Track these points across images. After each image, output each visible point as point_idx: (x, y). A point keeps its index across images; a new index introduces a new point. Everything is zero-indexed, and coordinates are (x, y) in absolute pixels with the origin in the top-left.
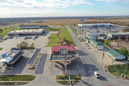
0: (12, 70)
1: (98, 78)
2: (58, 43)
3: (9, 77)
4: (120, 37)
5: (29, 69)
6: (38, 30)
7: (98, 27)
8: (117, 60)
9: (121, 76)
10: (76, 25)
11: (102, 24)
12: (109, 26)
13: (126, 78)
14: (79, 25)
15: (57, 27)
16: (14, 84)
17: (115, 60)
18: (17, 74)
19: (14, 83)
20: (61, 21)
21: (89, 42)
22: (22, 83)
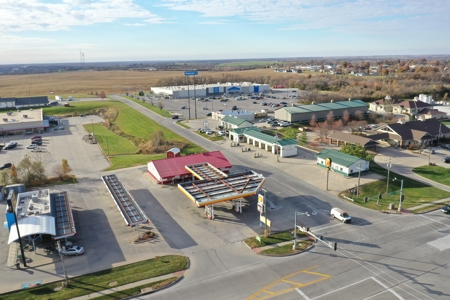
0: (83, 258)
1: (348, 222)
2: (141, 152)
3: (98, 278)
4: (313, 117)
5: (136, 242)
6: (26, 116)
7: (222, 93)
8: (352, 175)
9: (390, 208)
10: (146, 93)
11: (229, 84)
12: (252, 90)
13: (403, 210)
14: (157, 90)
15: (82, 100)
16: (143, 292)
17: (350, 175)
18: (115, 265)
19: (139, 289)
20: (69, 78)
21: (241, 138)
22: (164, 283)
